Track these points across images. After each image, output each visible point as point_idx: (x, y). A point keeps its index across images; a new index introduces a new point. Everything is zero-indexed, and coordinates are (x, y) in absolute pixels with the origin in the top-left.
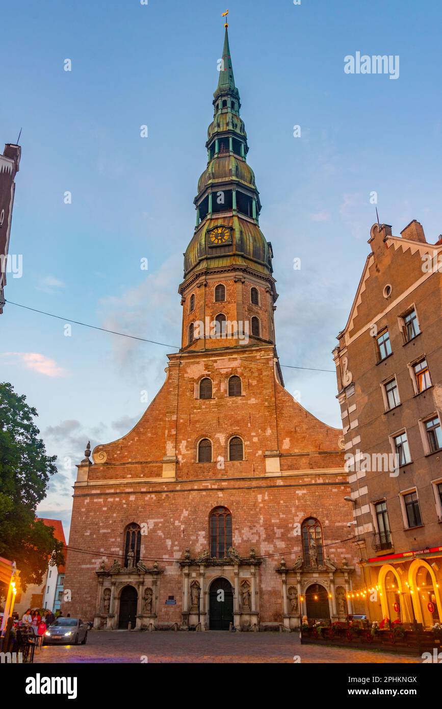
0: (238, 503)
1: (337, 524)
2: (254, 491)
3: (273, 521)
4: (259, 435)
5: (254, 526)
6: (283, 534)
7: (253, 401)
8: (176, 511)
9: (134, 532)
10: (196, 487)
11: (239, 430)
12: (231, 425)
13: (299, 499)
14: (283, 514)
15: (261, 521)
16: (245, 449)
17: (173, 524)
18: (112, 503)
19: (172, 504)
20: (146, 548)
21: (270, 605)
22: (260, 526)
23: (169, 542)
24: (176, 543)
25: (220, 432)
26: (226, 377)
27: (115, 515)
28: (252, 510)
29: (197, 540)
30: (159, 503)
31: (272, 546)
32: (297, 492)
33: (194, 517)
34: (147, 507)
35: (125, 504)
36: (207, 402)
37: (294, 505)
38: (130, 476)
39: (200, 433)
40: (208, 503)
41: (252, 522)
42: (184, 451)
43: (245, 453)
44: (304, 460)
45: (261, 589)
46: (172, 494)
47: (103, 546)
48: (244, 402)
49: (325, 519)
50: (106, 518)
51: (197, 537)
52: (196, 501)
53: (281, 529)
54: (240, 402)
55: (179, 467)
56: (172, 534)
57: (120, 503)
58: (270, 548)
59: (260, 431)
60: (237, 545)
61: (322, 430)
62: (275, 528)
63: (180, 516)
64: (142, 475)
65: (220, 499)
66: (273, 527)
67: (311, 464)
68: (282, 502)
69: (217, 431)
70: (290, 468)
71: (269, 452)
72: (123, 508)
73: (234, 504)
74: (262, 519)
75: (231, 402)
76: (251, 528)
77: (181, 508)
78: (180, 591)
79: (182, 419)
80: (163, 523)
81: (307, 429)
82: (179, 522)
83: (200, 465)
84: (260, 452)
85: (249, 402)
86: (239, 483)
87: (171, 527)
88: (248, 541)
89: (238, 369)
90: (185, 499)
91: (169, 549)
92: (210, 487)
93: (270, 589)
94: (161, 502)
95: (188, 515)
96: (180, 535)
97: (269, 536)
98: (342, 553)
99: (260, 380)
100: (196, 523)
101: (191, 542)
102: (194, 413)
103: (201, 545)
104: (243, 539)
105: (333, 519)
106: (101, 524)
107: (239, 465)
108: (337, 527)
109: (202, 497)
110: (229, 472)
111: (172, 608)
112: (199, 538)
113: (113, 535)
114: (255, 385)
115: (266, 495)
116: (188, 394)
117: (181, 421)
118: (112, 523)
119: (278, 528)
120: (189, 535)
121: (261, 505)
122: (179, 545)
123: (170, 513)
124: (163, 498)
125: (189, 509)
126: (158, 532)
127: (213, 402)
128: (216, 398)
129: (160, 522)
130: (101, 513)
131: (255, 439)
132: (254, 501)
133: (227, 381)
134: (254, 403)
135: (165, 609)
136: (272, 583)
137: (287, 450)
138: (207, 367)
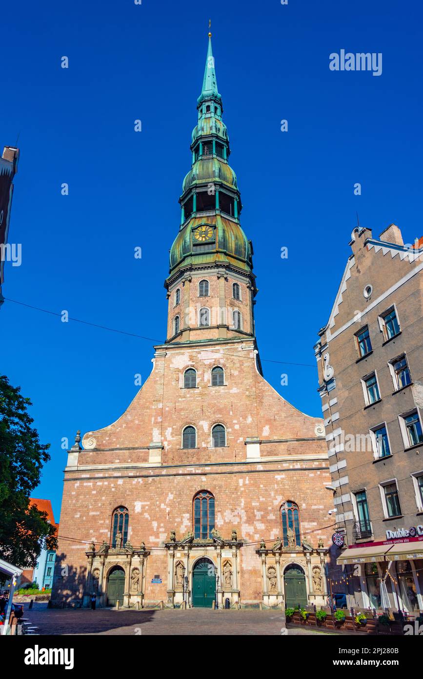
0: (220, 487)
1: (314, 507)
2: (235, 476)
3: (253, 504)
4: (241, 423)
5: (236, 509)
6: (263, 517)
7: (234, 390)
8: (162, 494)
9: (121, 515)
10: (181, 472)
11: (221, 417)
12: (214, 413)
13: (277, 483)
14: (263, 497)
15: (242, 504)
16: (227, 436)
17: (159, 507)
18: (102, 487)
19: (158, 488)
20: (133, 530)
21: (250, 584)
22: (242, 509)
23: (155, 524)
24: (162, 525)
25: (203, 420)
26: (210, 368)
27: (103, 498)
28: (233, 493)
29: (182, 523)
30: (145, 486)
31: (253, 528)
32: (276, 477)
33: (179, 500)
34: (135, 491)
35: (113, 487)
36: (191, 391)
37: (273, 489)
38: (118, 461)
39: (185, 420)
40: (192, 487)
41: (234, 505)
42: (169, 438)
43: (228, 439)
44: (283, 446)
45: (242, 568)
46: (158, 478)
47: (91, 528)
48: (227, 391)
49: (302, 502)
50: (95, 501)
51: (182, 520)
52: (181, 485)
53: (261, 511)
54: (222, 391)
55: (165, 452)
56: (158, 516)
57: (109, 487)
58: (251, 529)
59: (241, 418)
60: (219, 526)
61: (299, 418)
62: (255, 511)
63: (165, 499)
64: (129, 461)
65: (203, 483)
66: (254, 510)
67: (290, 451)
68: (262, 486)
69: (200, 419)
70: (270, 453)
71: (250, 439)
72: (111, 491)
73: (217, 488)
74: (243, 502)
75: (214, 392)
76: (232, 511)
77: (167, 492)
78: (165, 570)
79: (168, 407)
80: (150, 506)
81: (285, 417)
82: (165, 505)
83: (185, 451)
84: (241, 439)
85: (231, 391)
86: (221, 467)
87: (157, 509)
88: (230, 522)
89: (221, 360)
90: (170, 483)
91: (155, 530)
92: (194, 472)
93: (250, 568)
94: (147, 486)
95: (173, 499)
96: (166, 518)
97: (250, 518)
98: (318, 534)
99: (241, 371)
100: (180, 506)
101: (176, 524)
102: (179, 402)
103: (186, 526)
104: (225, 521)
105: (310, 502)
106: (90, 507)
107: (221, 451)
108: (314, 510)
109: (186, 481)
110: (212, 457)
111: (157, 587)
112: (183, 520)
113: (102, 517)
114: (237, 375)
115: (247, 480)
116: (173, 383)
117: (167, 409)
118: (101, 506)
119: (258, 510)
120: (174, 518)
121: (242, 489)
122: (165, 527)
123: (156, 496)
124: (149, 482)
125: (174, 492)
126: (145, 514)
127: (197, 391)
128: (200, 388)
129: (147, 505)
130: (91, 496)
131: (237, 427)
132: (236, 485)
133: (210, 371)
134: (236, 392)
135: (151, 588)
136: (253, 563)
137: (267, 437)
138: (191, 358)
